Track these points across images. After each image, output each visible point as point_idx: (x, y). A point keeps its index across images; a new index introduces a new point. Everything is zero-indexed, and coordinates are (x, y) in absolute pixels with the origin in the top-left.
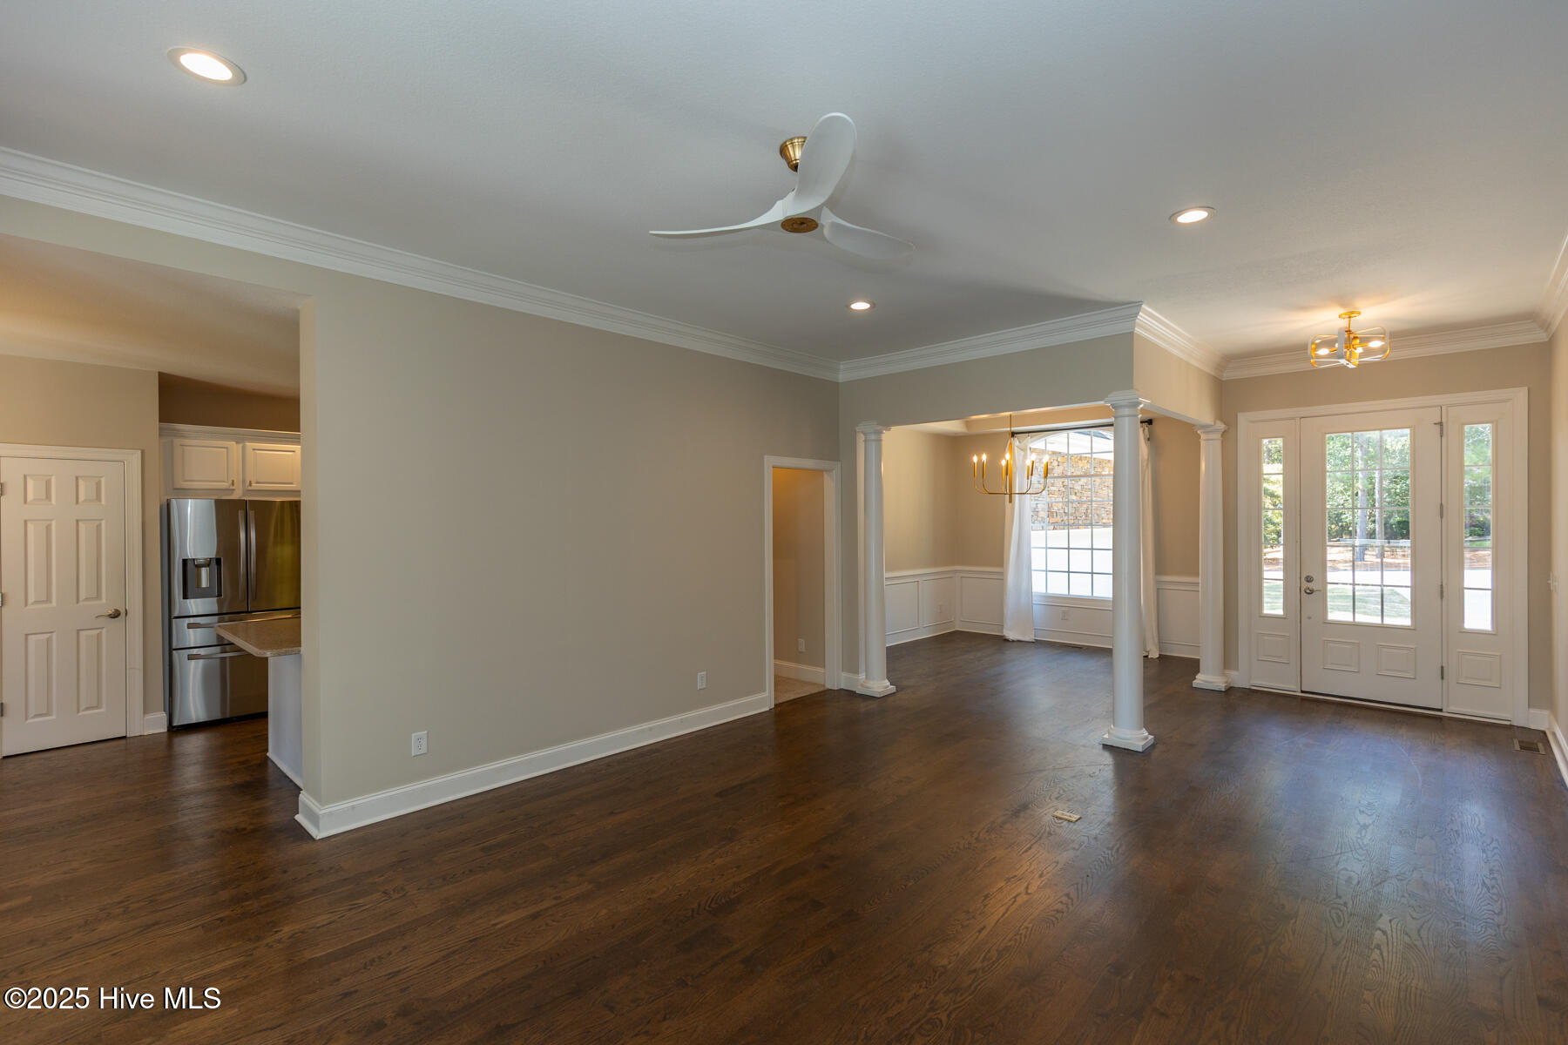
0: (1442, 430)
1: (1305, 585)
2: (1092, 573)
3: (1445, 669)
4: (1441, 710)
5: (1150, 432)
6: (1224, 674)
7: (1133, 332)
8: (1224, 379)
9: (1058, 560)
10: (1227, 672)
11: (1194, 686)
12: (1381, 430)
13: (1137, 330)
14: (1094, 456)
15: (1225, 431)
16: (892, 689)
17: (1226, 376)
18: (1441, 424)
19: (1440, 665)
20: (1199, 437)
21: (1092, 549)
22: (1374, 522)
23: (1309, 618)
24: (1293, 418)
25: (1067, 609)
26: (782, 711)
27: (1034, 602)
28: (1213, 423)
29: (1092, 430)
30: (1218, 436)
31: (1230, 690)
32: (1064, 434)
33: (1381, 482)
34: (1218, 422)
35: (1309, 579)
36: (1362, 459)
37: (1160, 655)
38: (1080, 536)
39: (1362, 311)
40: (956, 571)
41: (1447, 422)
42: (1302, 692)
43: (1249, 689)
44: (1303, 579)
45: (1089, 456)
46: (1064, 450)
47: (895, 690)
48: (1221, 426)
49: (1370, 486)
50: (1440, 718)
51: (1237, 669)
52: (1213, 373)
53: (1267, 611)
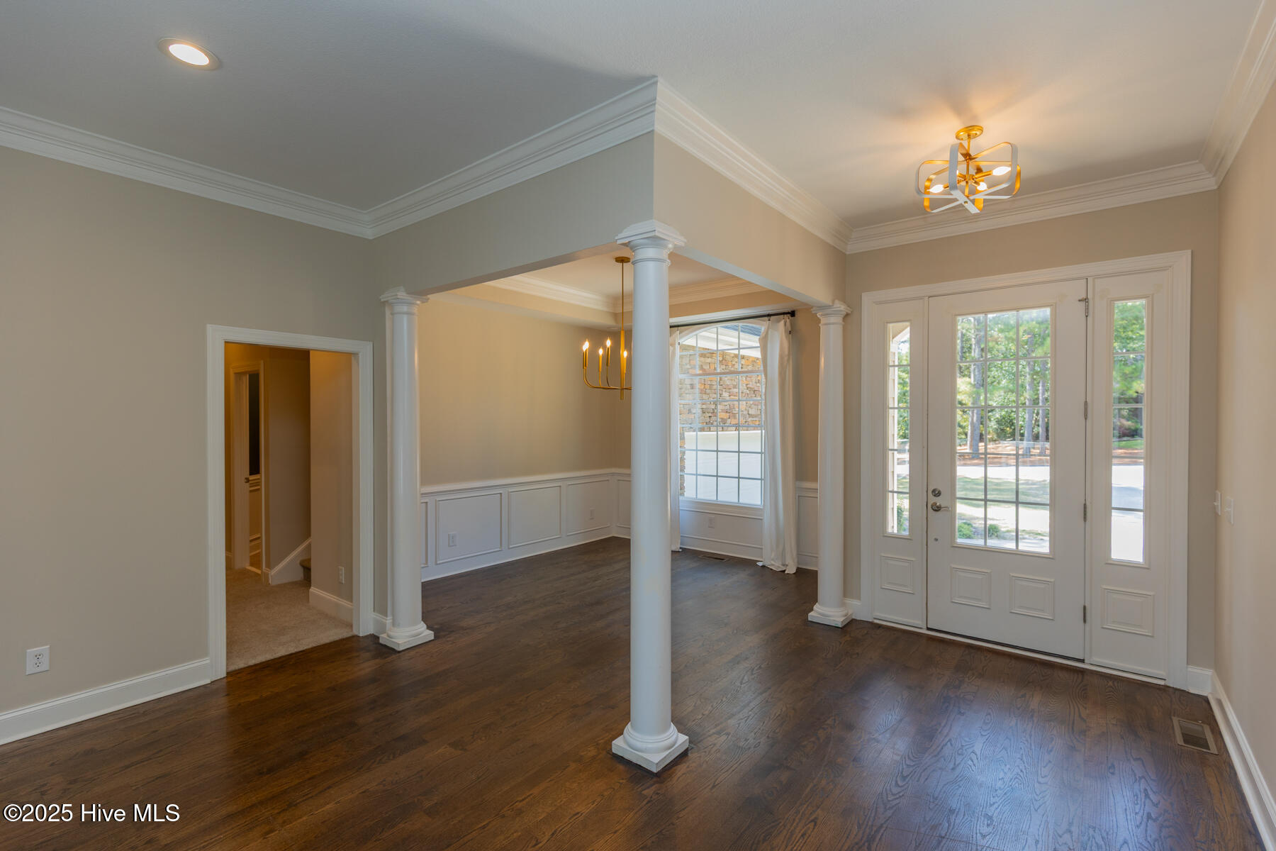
0: (1087, 309)
1: (932, 499)
2: (739, 478)
3: (1088, 608)
4: (1083, 661)
5: (792, 325)
6: (843, 605)
7: (653, 131)
8: (848, 253)
9: (707, 463)
10: (849, 601)
11: (809, 619)
12: (1017, 309)
13: (659, 128)
14: (743, 352)
15: (847, 315)
16: (429, 635)
17: (851, 249)
18: (1086, 300)
19: (1083, 604)
20: (819, 321)
21: (739, 452)
22: (1038, 426)
23: (936, 540)
24: (921, 298)
25: (713, 516)
26: (238, 680)
27: (681, 508)
28: (831, 304)
29: (740, 324)
30: (839, 319)
31: (851, 624)
32: (713, 328)
33: (1043, 394)
34: (837, 301)
35: (937, 493)
36: (1029, 374)
37: (798, 569)
38: (728, 438)
39: (983, 124)
40: (613, 474)
41: (1093, 298)
42: (928, 629)
43: (872, 623)
44: (930, 492)
45: (736, 352)
46: (712, 346)
47: (432, 638)
48: (841, 307)
49: (1036, 397)
50: (1082, 672)
51: (859, 598)
52: (830, 241)
53: (890, 530)
